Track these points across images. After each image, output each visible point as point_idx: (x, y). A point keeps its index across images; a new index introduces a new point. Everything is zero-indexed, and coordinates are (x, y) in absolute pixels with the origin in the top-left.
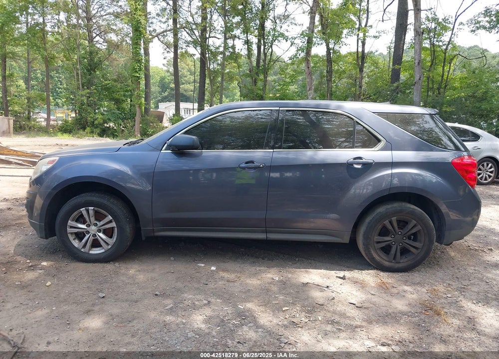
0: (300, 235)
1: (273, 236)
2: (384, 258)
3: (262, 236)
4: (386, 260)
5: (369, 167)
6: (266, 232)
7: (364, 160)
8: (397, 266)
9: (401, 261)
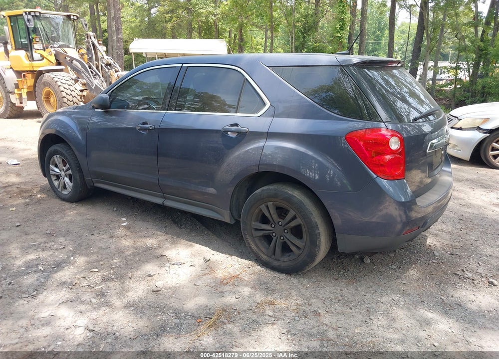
0: (190, 206)
1: (169, 203)
2: (263, 249)
3: (159, 201)
4: (264, 253)
5: (244, 136)
6: (165, 198)
7: (239, 128)
8: (275, 263)
9: (282, 259)
